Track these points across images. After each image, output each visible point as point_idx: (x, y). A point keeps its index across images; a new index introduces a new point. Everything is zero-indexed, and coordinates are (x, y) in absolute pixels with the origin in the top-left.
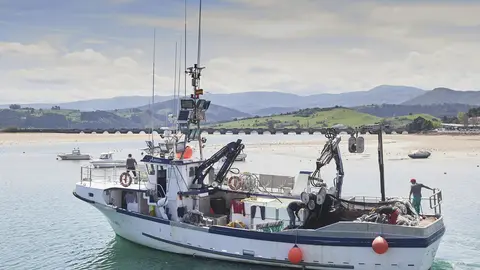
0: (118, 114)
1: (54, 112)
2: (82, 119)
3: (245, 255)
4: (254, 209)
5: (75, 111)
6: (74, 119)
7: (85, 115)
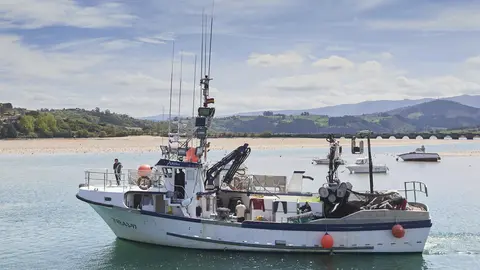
0: (366, 119)
1: (303, 117)
2: (329, 124)
3: (278, 245)
4: (276, 204)
5: (323, 117)
6: (322, 125)
7: (332, 121)
